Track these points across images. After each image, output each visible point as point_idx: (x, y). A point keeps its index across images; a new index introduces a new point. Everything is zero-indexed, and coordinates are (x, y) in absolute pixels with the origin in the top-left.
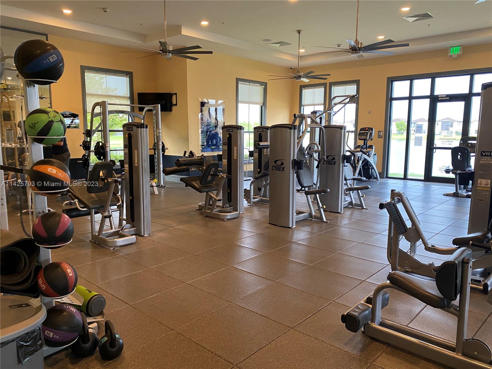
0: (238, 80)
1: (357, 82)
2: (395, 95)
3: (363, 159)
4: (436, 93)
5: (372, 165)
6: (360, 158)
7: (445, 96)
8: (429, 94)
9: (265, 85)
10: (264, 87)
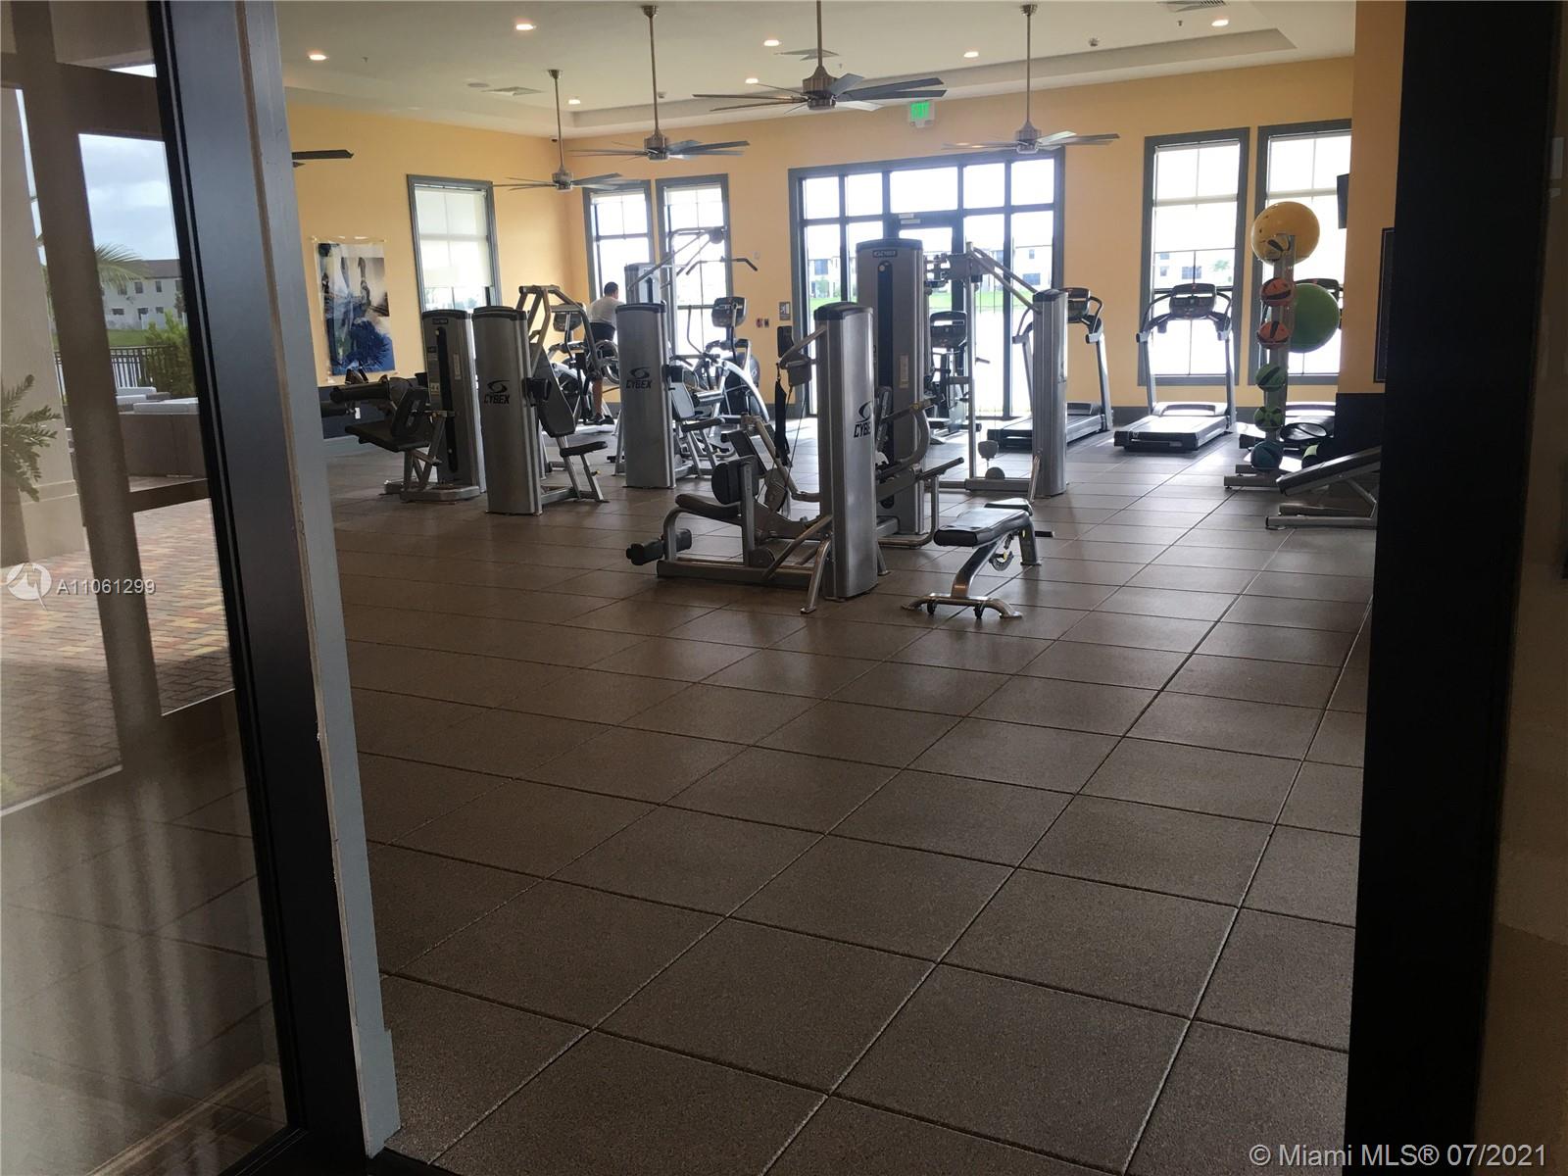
0: (412, 182)
1: (721, 180)
2: (809, 215)
3: (727, 374)
4: (895, 209)
5: (748, 388)
6: (720, 370)
7: (912, 216)
8: (879, 211)
9: (487, 189)
10: (483, 193)
